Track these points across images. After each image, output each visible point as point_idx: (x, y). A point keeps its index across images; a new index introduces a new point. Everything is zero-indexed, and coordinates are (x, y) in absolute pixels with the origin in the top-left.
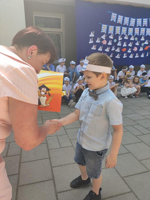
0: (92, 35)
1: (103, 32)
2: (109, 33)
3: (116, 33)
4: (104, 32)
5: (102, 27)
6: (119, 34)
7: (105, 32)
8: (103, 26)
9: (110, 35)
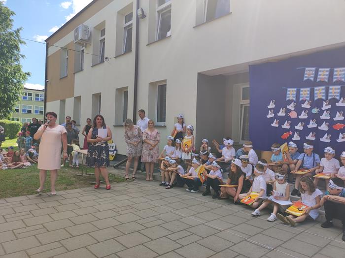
0: (272, 105)
1: (289, 100)
2: (301, 99)
3: (316, 99)
4: (291, 99)
5: (288, 93)
6: (324, 98)
7: (294, 99)
8: (290, 91)
9: (303, 102)
